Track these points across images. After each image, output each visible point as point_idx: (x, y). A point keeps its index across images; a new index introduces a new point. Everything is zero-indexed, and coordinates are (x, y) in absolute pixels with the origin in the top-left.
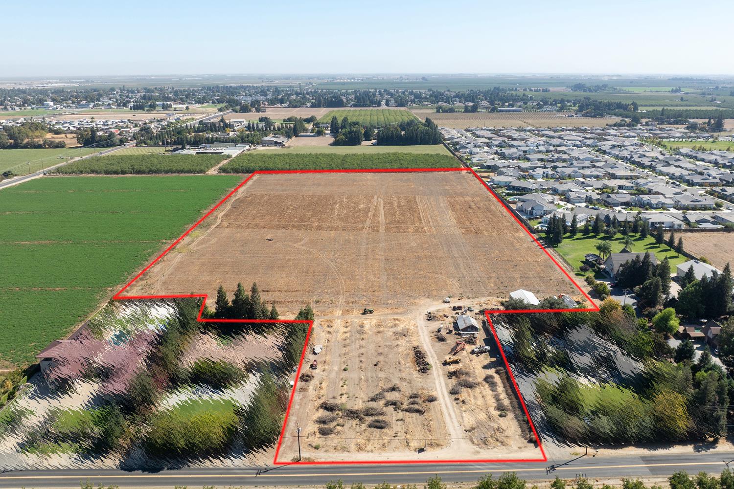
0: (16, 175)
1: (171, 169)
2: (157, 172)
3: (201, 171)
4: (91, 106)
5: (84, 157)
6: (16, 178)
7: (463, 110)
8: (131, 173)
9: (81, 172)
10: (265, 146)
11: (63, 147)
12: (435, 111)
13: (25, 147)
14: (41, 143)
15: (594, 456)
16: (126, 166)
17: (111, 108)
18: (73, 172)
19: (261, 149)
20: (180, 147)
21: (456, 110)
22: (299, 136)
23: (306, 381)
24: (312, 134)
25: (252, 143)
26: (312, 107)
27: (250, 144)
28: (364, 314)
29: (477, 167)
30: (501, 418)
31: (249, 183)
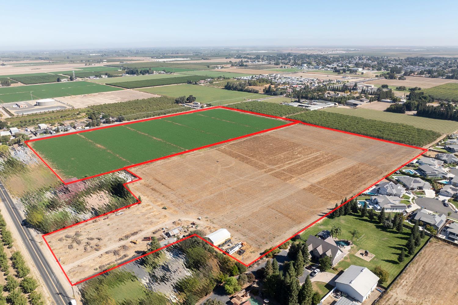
4: (320, 68)
6: (211, 107)
9: (233, 108)
10: (345, 105)
11: (257, 93)
13: (245, 91)
14: (250, 90)
17: (327, 70)
19: (338, 108)
20: (298, 100)
22: (380, 101)
23: (93, 222)
24: (390, 101)
25: (340, 103)
26: (446, 78)
27: (337, 103)
28: (163, 208)
29: (442, 147)
30: (93, 270)
31: (282, 128)
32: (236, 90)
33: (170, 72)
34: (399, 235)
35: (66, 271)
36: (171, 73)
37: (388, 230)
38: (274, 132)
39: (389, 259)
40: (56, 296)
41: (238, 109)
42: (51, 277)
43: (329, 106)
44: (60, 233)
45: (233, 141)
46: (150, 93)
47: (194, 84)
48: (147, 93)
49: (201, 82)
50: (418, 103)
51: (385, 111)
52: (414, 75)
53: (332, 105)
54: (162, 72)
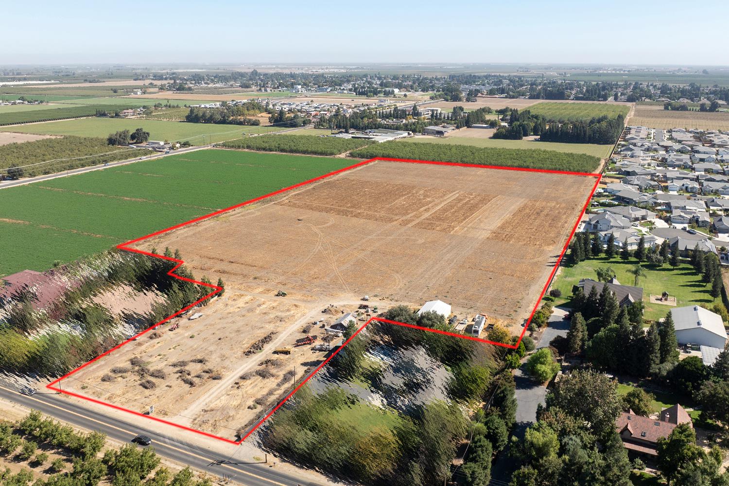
0: (192, 146)
1: (307, 150)
2: (296, 151)
3: (332, 154)
4: (328, 90)
5: (261, 135)
7: (698, 108)
8: (276, 151)
9: (239, 147)
10: (425, 135)
11: (257, 125)
12: (662, 108)
13: (230, 123)
14: (242, 120)
15: (271, 466)
16: (274, 144)
17: (343, 93)
18: (233, 147)
19: (419, 137)
20: (344, 130)
21: (689, 108)
22: (471, 127)
23: (151, 338)
24: (485, 126)
25: (414, 131)
26: (530, 98)
27: (411, 132)
28: (277, 295)
29: (615, 173)
30: (247, 409)
31: (359, 168)
32: (210, 123)
33: (37, 101)
34: (675, 272)
35: (189, 425)
36: (42, 102)
37: (658, 268)
38: (350, 173)
39: (695, 299)
40: (216, 468)
41: (248, 147)
42: (165, 442)
43: (401, 136)
44: (91, 369)
45: (292, 191)
46: (31, 134)
47: (112, 117)
48: (22, 133)
49: (127, 114)
50: (534, 124)
51: (491, 138)
52: (484, 96)
53: (405, 134)
54: (18, 101)
